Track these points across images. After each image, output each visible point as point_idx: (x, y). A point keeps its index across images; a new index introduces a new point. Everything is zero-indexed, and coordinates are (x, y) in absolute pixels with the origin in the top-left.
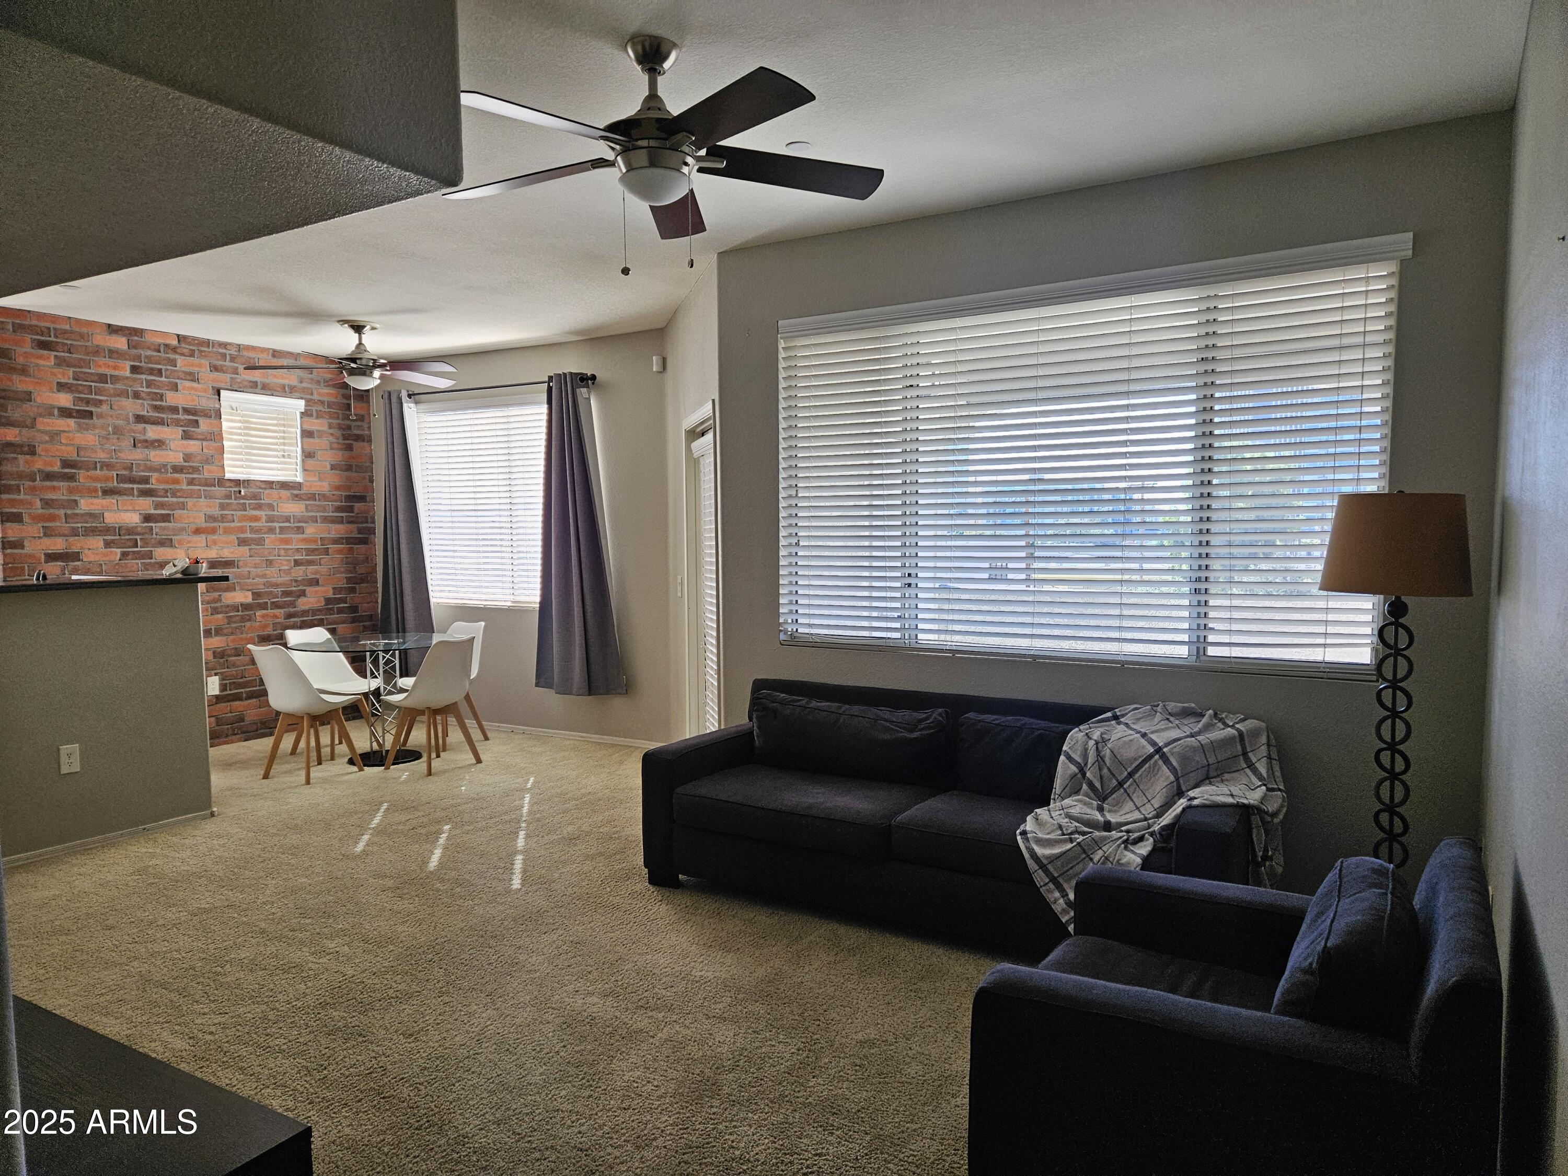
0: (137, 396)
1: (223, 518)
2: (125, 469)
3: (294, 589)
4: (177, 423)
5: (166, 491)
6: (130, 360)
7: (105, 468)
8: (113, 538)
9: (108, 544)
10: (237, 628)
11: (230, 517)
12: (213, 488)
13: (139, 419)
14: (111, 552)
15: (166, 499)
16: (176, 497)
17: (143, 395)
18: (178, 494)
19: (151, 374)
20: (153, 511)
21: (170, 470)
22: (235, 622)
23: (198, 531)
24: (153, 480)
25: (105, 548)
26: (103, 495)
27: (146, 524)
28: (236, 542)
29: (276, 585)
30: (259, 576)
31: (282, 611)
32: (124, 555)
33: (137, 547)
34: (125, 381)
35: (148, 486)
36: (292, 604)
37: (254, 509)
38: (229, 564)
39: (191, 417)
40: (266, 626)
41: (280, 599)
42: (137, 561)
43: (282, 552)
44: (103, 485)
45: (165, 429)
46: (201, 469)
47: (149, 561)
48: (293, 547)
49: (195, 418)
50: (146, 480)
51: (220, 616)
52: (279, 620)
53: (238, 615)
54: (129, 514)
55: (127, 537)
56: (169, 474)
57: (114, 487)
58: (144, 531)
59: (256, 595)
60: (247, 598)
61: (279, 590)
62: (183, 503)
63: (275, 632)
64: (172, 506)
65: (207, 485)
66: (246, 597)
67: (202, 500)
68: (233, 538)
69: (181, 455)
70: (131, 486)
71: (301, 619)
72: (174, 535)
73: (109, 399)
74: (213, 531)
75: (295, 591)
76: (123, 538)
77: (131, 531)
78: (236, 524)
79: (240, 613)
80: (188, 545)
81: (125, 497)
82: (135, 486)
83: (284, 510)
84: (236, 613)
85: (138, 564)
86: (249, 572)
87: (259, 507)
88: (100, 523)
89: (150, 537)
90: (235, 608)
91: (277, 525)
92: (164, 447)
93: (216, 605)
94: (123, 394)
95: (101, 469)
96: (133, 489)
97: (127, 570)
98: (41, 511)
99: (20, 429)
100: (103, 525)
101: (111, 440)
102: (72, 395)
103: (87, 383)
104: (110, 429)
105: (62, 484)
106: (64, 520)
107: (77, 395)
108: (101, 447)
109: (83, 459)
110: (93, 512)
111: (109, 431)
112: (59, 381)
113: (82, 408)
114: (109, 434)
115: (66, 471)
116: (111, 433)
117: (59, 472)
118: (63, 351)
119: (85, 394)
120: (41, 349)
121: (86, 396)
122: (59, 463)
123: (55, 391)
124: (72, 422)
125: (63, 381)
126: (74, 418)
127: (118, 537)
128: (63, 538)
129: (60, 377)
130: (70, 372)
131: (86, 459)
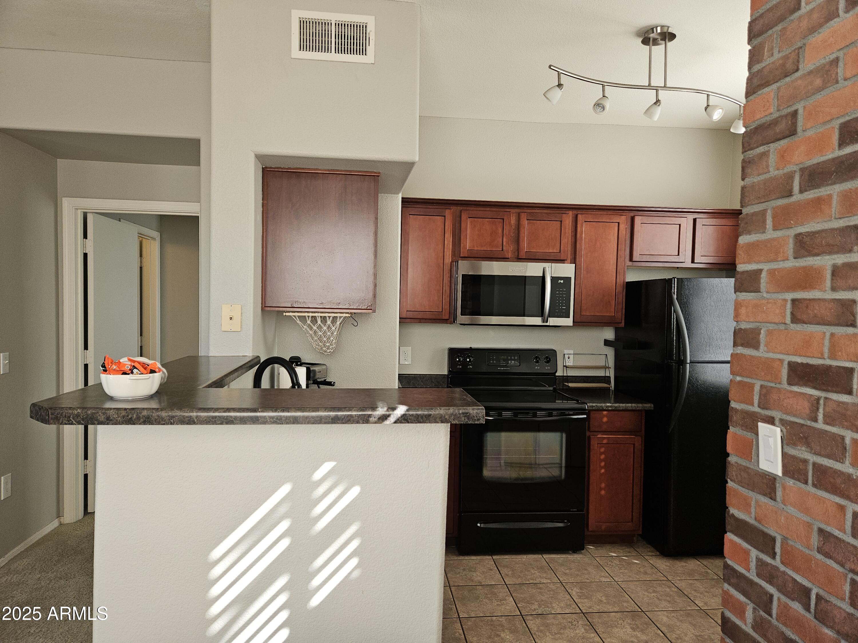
98: (791, 263)
99: (778, 84)
105: (838, 187)
106: (828, 284)
115: (848, 150)
117: (834, 160)
122: (835, 137)
128: (825, 329)
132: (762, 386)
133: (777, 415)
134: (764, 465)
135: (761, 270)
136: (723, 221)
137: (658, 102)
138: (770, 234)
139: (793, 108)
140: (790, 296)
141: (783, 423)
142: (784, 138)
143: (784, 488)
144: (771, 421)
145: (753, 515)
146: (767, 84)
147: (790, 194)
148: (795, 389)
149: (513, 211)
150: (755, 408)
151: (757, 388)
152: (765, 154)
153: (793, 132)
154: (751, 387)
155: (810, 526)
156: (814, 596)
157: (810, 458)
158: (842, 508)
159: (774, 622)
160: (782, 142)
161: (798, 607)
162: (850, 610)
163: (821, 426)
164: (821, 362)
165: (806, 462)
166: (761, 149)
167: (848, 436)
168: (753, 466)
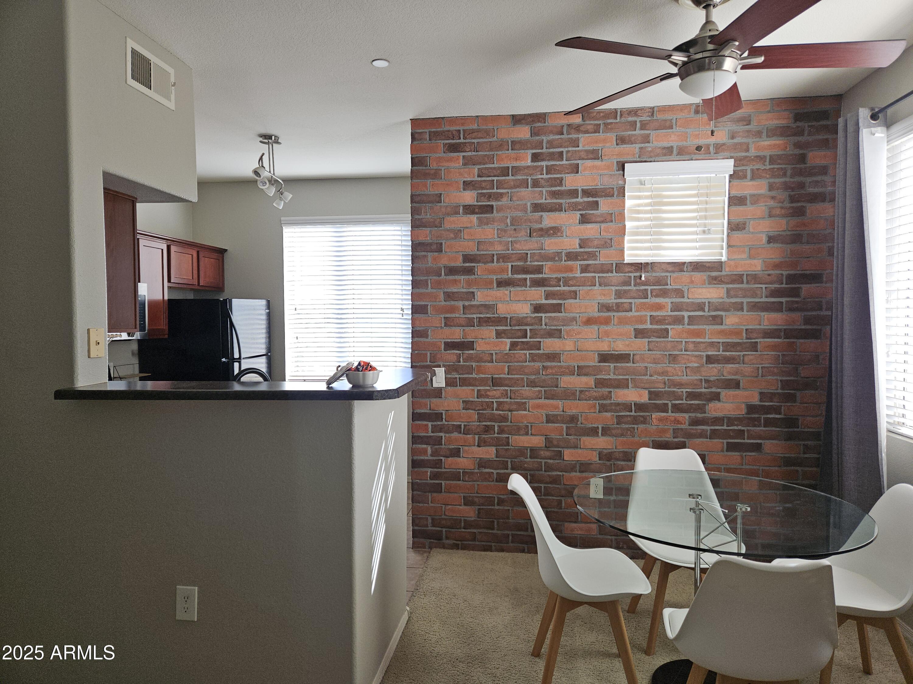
0: (536, 184)
1: (618, 308)
2: (519, 260)
3: (703, 390)
4: (574, 207)
5: (559, 280)
6: (532, 149)
7: (501, 260)
8: (504, 328)
9: (499, 334)
10: (628, 429)
11: (626, 306)
12: (610, 274)
13: (537, 208)
14: (502, 342)
15: (558, 288)
16: (569, 286)
17: (542, 182)
18: (571, 282)
19: (553, 159)
20: (544, 301)
21: (564, 258)
22: (626, 423)
23: (589, 321)
24: (546, 270)
25: (497, 338)
26: (498, 286)
27: (536, 315)
28: (633, 333)
29: (680, 385)
30: (659, 374)
31: (686, 416)
32: (513, 346)
33: (526, 337)
34: (526, 171)
35: (540, 276)
36: (701, 409)
37: (657, 296)
38: (623, 358)
39: (590, 199)
40: (664, 431)
41: (684, 402)
42: (525, 352)
43: (691, 346)
44: (499, 277)
45: (563, 214)
46: (597, 254)
47: (538, 352)
48: (707, 340)
49: (595, 199)
50: (539, 270)
51: (609, 414)
52: (682, 426)
53: (630, 416)
54: (520, 305)
55: (517, 328)
56: (563, 262)
57: (509, 279)
58: (533, 321)
59: (653, 395)
60: (644, 397)
61: (684, 390)
62: (575, 292)
63: (676, 440)
64: (563, 296)
65: (603, 272)
66: (640, 396)
67: (596, 288)
68: (630, 329)
69: (577, 241)
70: (524, 276)
71: (712, 428)
72: (563, 326)
73: (509, 191)
74: (607, 321)
75: (705, 394)
76: (513, 328)
77: (521, 321)
78: (633, 313)
79: (633, 413)
80: (577, 336)
81: (519, 289)
82: (528, 276)
83: (697, 296)
84: (628, 413)
85: (526, 354)
86: (646, 367)
87: (664, 293)
88: (494, 314)
89: (540, 327)
90: (627, 407)
91: (686, 314)
92: (559, 234)
93: (605, 402)
94: (524, 184)
95: (498, 261)
96: (525, 279)
97: (515, 360)
98: (443, 303)
99: (431, 229)
100: (496, 315)
101: (508, 232)
102: (476, 192)
103: (490, 178)
104: (508, 221)
105: (463, 277)
106: (462, 312)
107: (480, 191)
108: (499, 239)
109: (482, 253)
110: (487, 303)
111: (507, 223)
112: (465, 180)
113: (484, 203)
114: (508, 226)
115: (467, 265)
116: (509, 225)
117: (461, 267)
118: (471, 151)
119: (487, 189)
120: (451, 152)
121: (488, 191)
122: (461, 258)
123: (462, 190)
124: (474, 218)
125: (469, 179)
126: (477, 213)
127: (509, 328)
128: (460, 328)
129: (466, 176)
130: (476, 170)
131: (485, 253)
132: (430, 353)
133: (441, 363)
134: (435, 385)
135: (428, 305)
138: (430, 290)
139: (440, 241)
140: (443, 316)
141: (444, 366)
142: (436, 252)
143: (445, 391)
144: (439, 366)
145: (429, 408)
147: (440, 275)
148: (448, 352)
150: (428, 363)
151: (429, 355)
152: (425, 256)
153: (440, 251)
154: (426, 354)
155: (459, 401)
156: (463, 427)
157: (457, 376)
158: (473, 390)
159: (443, 446)
160: (435, 253)
161: (455, 435)
162: (478, 424)
163: (462, 363)
164: (460, 340)
165: (456, 378)
166: (423, 253)
167: (474, 364)
168: (429, 387)
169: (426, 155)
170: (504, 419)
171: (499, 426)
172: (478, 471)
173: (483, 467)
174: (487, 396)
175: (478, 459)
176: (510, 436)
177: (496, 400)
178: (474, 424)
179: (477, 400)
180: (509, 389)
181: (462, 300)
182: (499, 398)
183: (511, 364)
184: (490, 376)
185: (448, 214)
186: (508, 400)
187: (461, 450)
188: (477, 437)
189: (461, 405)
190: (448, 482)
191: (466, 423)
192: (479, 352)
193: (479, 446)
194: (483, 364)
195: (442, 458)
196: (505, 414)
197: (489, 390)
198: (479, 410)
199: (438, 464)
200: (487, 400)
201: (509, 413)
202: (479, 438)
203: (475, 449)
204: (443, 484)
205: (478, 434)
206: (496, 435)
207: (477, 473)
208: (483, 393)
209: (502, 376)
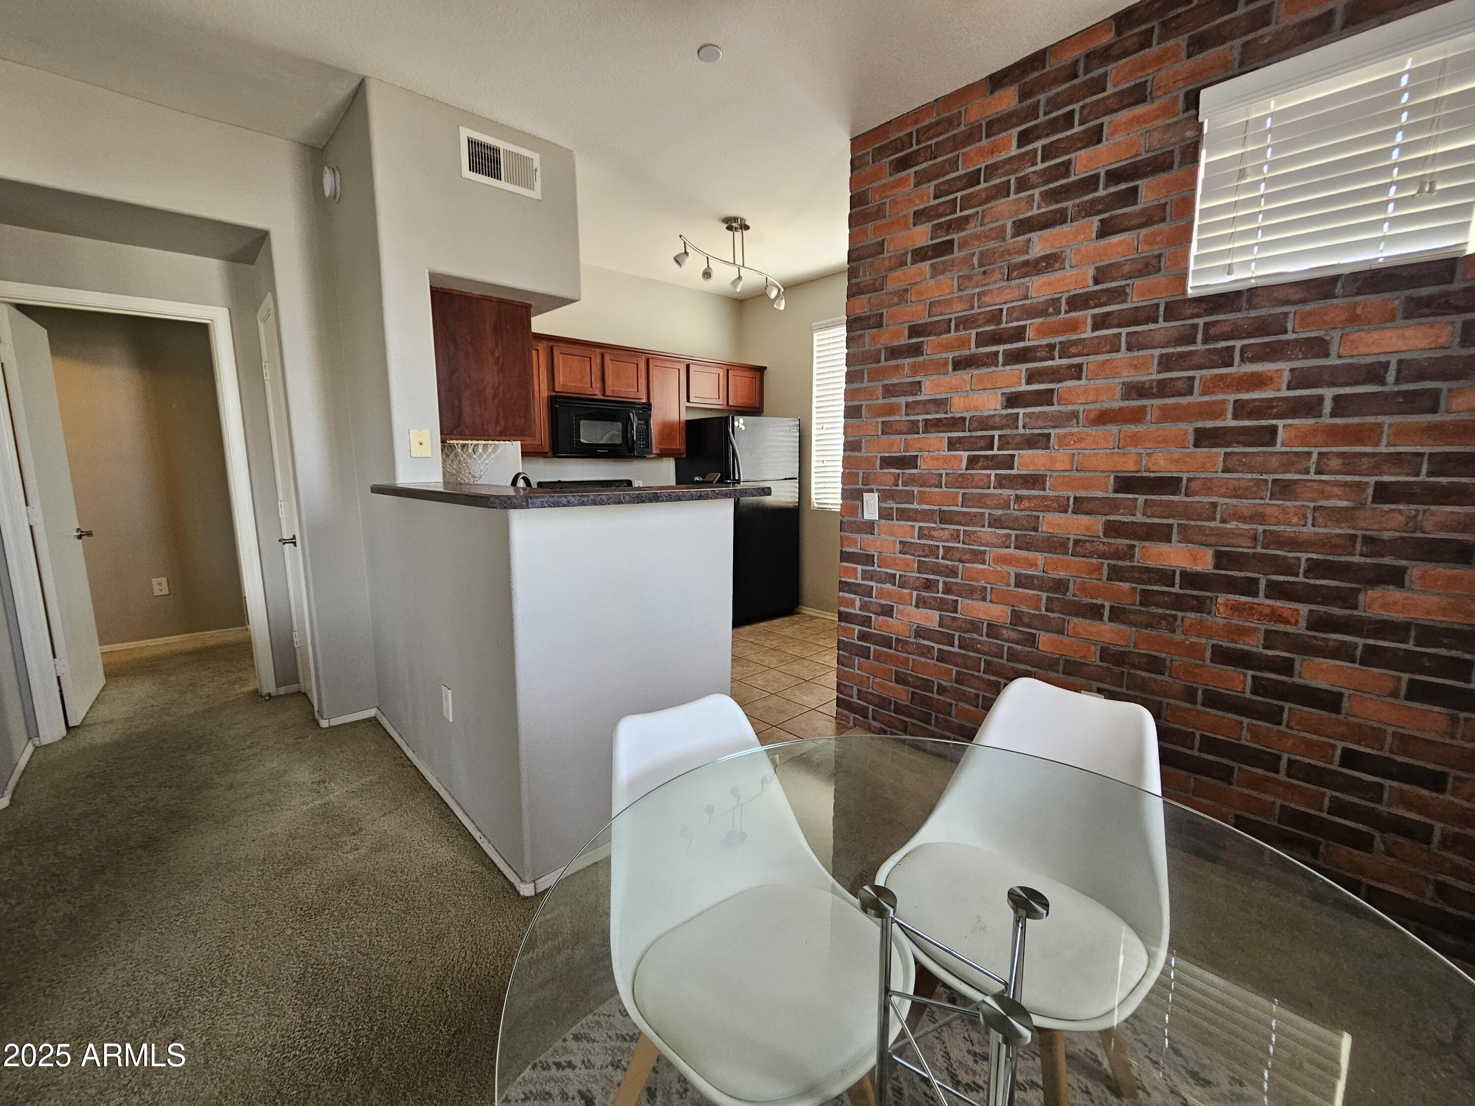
0: (1023, 185)
1: (1163, 389)
2: (989, 322)
3: (1356, 559)
4: (1089, 210)
5: (1052, 347)
6: (1018, 125)
7: (961, 327)
8: (961, 434)
9: (953, 445)
10: (1162, 617)
11: (1180, 384)
12: (1152, 326)
13: (1024, 226)
14: (955, 457)
15: (1050, 363)
16: (1069, 357)
17: (1034, 179)
18: (1073, 350)
19: (1054, 132)
20: (1024, 388)
21: (1064, 307)
22: (1158, 606)
23: (1103, 418)
24: (1029, 333)
25: (949, 450)
26: (954, 370)
27: (1010, 411)
28: (1191, 438)
29: (1294, 544)
30: (1243, 519)
31: (1304, 609)
32: (972, 462)
33: (992, 449)
34: (1007, 167)
35: (1021, 344)
36: (1348, 599)
37: (1254, 359)
38: (1169, 484)
39: (1123, 186)
40: (1242, 632)
41: (1301, 579)
42: (989, 472)
43: (1335, 463)
44: (957, 354)
45: (1067, 228)
46: (1128, 290)
47: (1009, 472)
48: (1383, 449)
49: (1131, 184)
50: (1019, 334)
51: (1126, 586)
52: (1290, 629)
53: (1170, 593)
54: (984, 395)
55: (979, 433)
56: (1062, 316)
57: (973, 356)
58: (1004, 422)
59: (1222, 559)
60: (1205, 563)
61: (1304, 556)
62: (1079, 367)
63: (1270, 653)
64: (1056, 375)
65: (1137, 323)
66: (1195, 558)
67: (1119, 355)
68: (1188, 428)
69: (1091, 272)
70: (994, 348)
71: (1371, 642)
72: (1053, 427)
73: (980, 209)
74: (1137, 416)
75: (1360, 567)
76: (974, 434)
77: (984, 423)
78: (1196, 398)
79: (1176, 589)
80: (1078, 446)
81: (985, 370)
82: (1001, 348)
83: (1363, 350)
84: (1166, 589)
85: (989, 476)
86: (1214, 505)
87: (1274, 352)
88: (946, 413)
89: (1014, 432)
90: (1166, 577)
91: (1328, 393)
92: (1057, 266)
93: (1120, 563)
94: (1003, 191)
95: (957, 329)
96: (996, 353)
97: (974, 484)
98: (881, 401)
99: (869, 295)
100: (950, 415)
101: (974, 279)
102: (930, 224)
103: (952, 197)
104: (976, 260)
105: (908, 360)
106: (904, 412)
107: (936, 222)
108: (960, 293)
109: (935, 319)
110: (938, 397)
111: (973, 265)
112: (917, 208)
113: (941, 240)
114: (973, 269)
115: (914, 340)
116: (976, 266)
117: (905, 345)
118: (925, 160)
119: (946, 215)
120: (899, 171)
121: (948, 218)
122: (906, 332)
123: (911, 226)
124: (926, 266)
125: (921, 207)
126: (930, 258)
127: (967, 434)
128: (901, 436)
129: (918, 202)
130: (930, 187)
131: (939, 318)
132: (863, 473)
133: (875, 487)
134: (867, 517)
135: (862, 405)
136: (746, 374)
137: (740, 278)
138: (866, 384)
139: (880, 311)
140: (880, 420)
141: (878, 490)
142: (874, 328)
143: (879, 526)
144: (871, 491)
145: (859, 547)
146: (863, 293)
147: (879, 361)
148: (885, 471)
149: (598, 350)
150: (861, 486)
151: (861, 475)
152: (861, 336)
153: (880, 325)
154: (858, 474)
155: (895, 541)
156: (898, 577)
157: (895, 506)
158: (913, 526)
159: (874, 600)
160: (873, 330)
161: (888, 586)
162: (918, 575)
163: (900, 488)
164: (900, 454)
165: (892, 508)
166: (860, 332)
167: (916, 489)
168: (859, 519)
169: (868, 187)
170: (953, 573)
171: (945, 583)
172: (914, 640)
173: (921, 637)
174: (932, 538)
175: (915, 626)
176: (960, 599)
177: (944, 544)
178: (912, 574)
179: (918, 541)
180: (962, 528)
181: (905, 396)
182: (947, 541)
183: (967, 491)
184: (936, 508)
185: (892, 269)
186: (960, 545)
187: (895, 609)
188: (915, 593)
189: (898, 547)
190: (878, 647)
191: (902, 573)
192: (924, 472)
193: (917, 606)
194: (928, 489)
195: (871, 615)
196: (953, 566)
197: (934, 529)
198: (919, 556)
199: (867, 622)
200: (931, 543)
201: (961, 566)
202: (918, 595)
203: (912, 609)
204: (872, 650)
205: (916, 589)
206: (940, 595)
207: (912, 643)
208: (926, 532)
209: (952, 508)
